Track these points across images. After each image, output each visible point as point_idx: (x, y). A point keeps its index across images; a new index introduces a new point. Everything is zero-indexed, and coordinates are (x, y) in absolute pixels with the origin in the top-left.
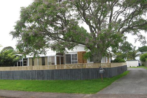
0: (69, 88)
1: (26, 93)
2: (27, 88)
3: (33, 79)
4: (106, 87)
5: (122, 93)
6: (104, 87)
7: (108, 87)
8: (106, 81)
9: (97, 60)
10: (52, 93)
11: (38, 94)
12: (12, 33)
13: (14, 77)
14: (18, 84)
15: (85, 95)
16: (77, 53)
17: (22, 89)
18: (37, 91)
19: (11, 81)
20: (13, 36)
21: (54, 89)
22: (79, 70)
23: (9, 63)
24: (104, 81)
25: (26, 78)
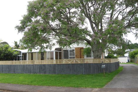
0: (74, 83)
1: (32, 87)
2: (31, 82)
3: (34, 73)
4: (110, 81)
5: (128, 87)
6: (108, 82)
7: (111, 82)
8: (108, 76)
9: (97, 56)
10: (58, 87)
11: (44, 88)
12: (17, 27)
13: (16, 71)
14: (21, 78)
15: (93, 89)
16: (74, 49)
17: (27, 83)
18: (42, 85)
19: (13, 75)
20: (19, 30)
21: (59, 84)
22: (81, 64)
23: (9, 57)
24: (106, 76)
25: (27, 72)
